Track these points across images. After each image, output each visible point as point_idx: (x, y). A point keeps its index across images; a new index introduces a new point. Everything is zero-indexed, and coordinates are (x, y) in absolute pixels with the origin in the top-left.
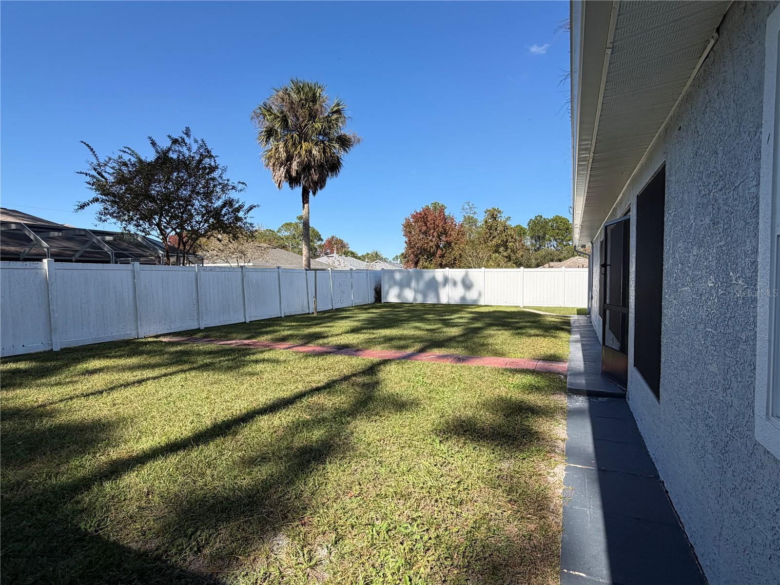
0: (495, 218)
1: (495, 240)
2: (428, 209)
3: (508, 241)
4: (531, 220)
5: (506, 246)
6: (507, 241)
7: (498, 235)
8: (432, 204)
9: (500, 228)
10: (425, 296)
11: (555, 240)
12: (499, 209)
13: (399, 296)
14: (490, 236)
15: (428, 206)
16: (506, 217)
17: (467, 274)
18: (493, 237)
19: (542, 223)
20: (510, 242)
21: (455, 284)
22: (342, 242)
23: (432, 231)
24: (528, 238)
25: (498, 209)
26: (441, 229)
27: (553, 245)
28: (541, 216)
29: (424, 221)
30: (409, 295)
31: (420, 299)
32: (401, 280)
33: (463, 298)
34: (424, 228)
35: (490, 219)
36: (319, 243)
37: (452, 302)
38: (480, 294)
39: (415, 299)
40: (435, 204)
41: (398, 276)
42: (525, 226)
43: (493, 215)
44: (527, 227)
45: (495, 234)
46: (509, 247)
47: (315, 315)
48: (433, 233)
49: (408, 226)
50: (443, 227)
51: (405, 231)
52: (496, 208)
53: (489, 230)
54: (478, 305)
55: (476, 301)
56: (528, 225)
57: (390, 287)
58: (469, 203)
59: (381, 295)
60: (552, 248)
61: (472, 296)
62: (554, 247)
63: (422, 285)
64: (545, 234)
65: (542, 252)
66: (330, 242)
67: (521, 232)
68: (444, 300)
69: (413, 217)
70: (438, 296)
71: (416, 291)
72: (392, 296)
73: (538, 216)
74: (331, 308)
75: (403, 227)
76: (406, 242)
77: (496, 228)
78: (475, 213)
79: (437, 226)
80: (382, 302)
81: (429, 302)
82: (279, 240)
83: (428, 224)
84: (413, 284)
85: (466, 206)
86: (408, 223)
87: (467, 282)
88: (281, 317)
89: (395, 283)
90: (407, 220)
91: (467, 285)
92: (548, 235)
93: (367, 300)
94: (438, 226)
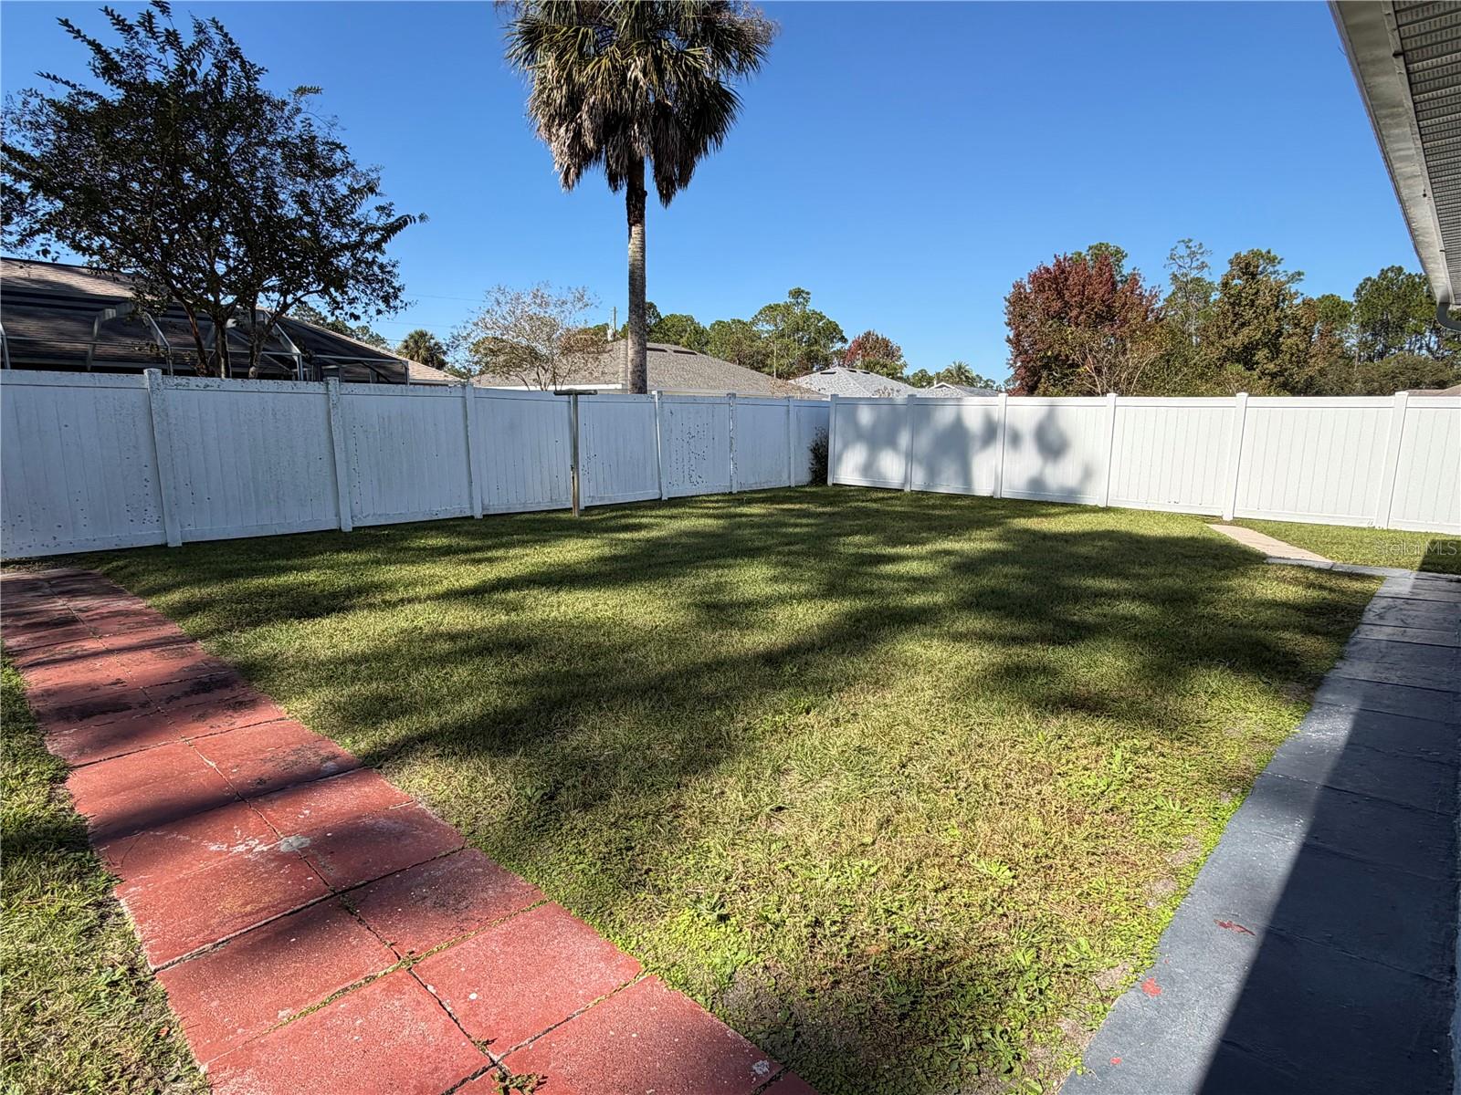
0: (1253, 276)
1: (1246, 331)
2: (1078, 260)
3: (1281, 334)
4: (1369, 279)
5: (1274, 345)
6: (1279, 333)
7: (1257, 318)
8: (1090, 248)
9: (1264, 300)
10: (932, 473)
11: (1436, 331)
12: (1272, 254)
13: (868, 469)
14: (1233, 322)
15: (1080, 254)
16: (1290, 273)
17: (1051, 416)
18: (1243, 325)
19: (1400, 288)
20: (1290, 336)
21: (1015, 439)
22: (886, 343)
23: (1074, 313)
24: (1355, 327)
25: (1269, 252)
26: (1099, 307)
27: (1428, 346)
28: (1400, 269)
29: (1056, 289)
30: (893, 470)
31: (918, 481)
32: (874, 427)
33: (1037, 483)
34: (1057, 305)
35: (1239, 278)
36: (838, 346)
37: (1006, 493)
38: (1088, 474)
39: (907, 480)
40: (1099, 247)
41: (865, 416)
42: (1347, 296)
43: (1248, 265)
44: (1352, 300)
45: (1249, 314)
46: (1283, 348)
47: (575, 515)
48: (1077, 317)
49: (1019, 305)
50: (1103, 302)
51: (1010, 313)
52: (1264, 252)
53: (1233, 305)
54: (1079, 505)
55: (1072, 492)
56: (1358, 292)
57: (846, 446)
58: (1190, 241)
59: (827, 465)
60: (1424, 351)
61: (1061, 476)
62: (1429, 349)
63: (924, 442)
64: (1405, 317)
65: (1389, 363)
66: (861, 345)
67: (1333, 311)
68: (983, 486)
69: (1034, 278)
70: (966, 474)
71: (910, 457)
72: (848, 471)
73: (1391, 269)
74: (657, 497)
75: (1007, 304)
76: (1009, 340)
77: (1252, 301)
78: (1203, 266)
79: (1088, 298)
80: (830, 482)
81: (943, 490)
82: (753, 341)
83: (1067, 294)
84: (904, 439)
85: (1182, 251)
86: (1020, 293)
87: (1052, 437)
88: (472, 517)
89: (859, 435)
90: (1018, 286)
91: (1051, 445)
92: (1414, 318)
93: (785, 476)
94: (1091, 300)
